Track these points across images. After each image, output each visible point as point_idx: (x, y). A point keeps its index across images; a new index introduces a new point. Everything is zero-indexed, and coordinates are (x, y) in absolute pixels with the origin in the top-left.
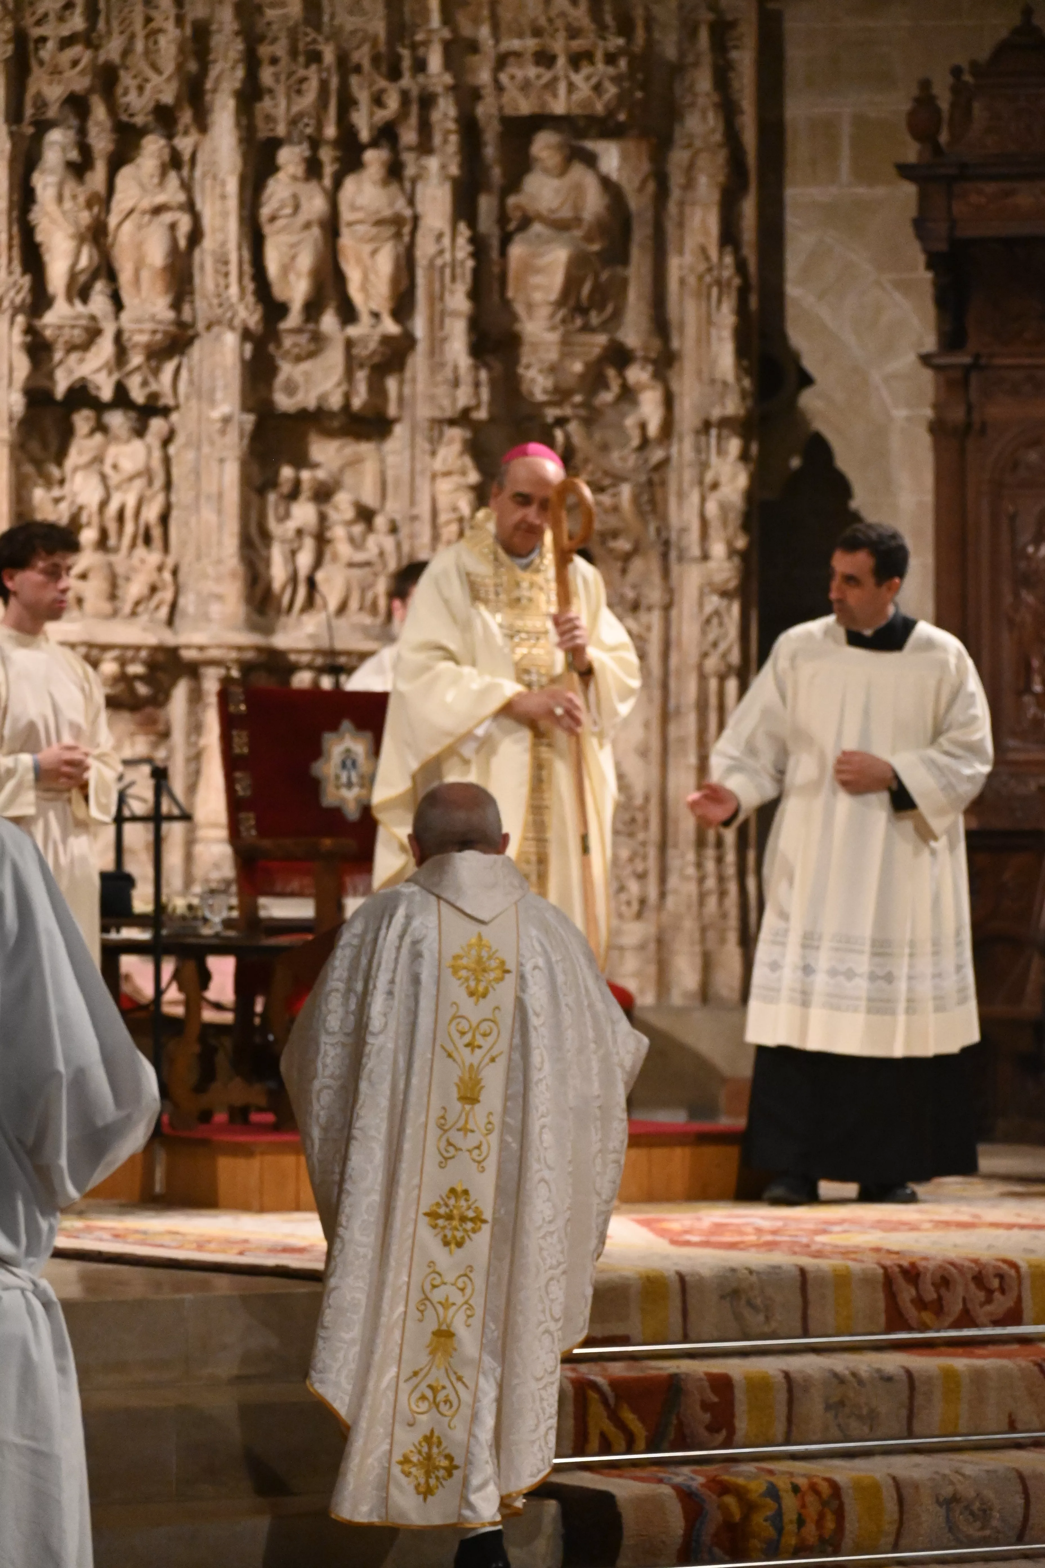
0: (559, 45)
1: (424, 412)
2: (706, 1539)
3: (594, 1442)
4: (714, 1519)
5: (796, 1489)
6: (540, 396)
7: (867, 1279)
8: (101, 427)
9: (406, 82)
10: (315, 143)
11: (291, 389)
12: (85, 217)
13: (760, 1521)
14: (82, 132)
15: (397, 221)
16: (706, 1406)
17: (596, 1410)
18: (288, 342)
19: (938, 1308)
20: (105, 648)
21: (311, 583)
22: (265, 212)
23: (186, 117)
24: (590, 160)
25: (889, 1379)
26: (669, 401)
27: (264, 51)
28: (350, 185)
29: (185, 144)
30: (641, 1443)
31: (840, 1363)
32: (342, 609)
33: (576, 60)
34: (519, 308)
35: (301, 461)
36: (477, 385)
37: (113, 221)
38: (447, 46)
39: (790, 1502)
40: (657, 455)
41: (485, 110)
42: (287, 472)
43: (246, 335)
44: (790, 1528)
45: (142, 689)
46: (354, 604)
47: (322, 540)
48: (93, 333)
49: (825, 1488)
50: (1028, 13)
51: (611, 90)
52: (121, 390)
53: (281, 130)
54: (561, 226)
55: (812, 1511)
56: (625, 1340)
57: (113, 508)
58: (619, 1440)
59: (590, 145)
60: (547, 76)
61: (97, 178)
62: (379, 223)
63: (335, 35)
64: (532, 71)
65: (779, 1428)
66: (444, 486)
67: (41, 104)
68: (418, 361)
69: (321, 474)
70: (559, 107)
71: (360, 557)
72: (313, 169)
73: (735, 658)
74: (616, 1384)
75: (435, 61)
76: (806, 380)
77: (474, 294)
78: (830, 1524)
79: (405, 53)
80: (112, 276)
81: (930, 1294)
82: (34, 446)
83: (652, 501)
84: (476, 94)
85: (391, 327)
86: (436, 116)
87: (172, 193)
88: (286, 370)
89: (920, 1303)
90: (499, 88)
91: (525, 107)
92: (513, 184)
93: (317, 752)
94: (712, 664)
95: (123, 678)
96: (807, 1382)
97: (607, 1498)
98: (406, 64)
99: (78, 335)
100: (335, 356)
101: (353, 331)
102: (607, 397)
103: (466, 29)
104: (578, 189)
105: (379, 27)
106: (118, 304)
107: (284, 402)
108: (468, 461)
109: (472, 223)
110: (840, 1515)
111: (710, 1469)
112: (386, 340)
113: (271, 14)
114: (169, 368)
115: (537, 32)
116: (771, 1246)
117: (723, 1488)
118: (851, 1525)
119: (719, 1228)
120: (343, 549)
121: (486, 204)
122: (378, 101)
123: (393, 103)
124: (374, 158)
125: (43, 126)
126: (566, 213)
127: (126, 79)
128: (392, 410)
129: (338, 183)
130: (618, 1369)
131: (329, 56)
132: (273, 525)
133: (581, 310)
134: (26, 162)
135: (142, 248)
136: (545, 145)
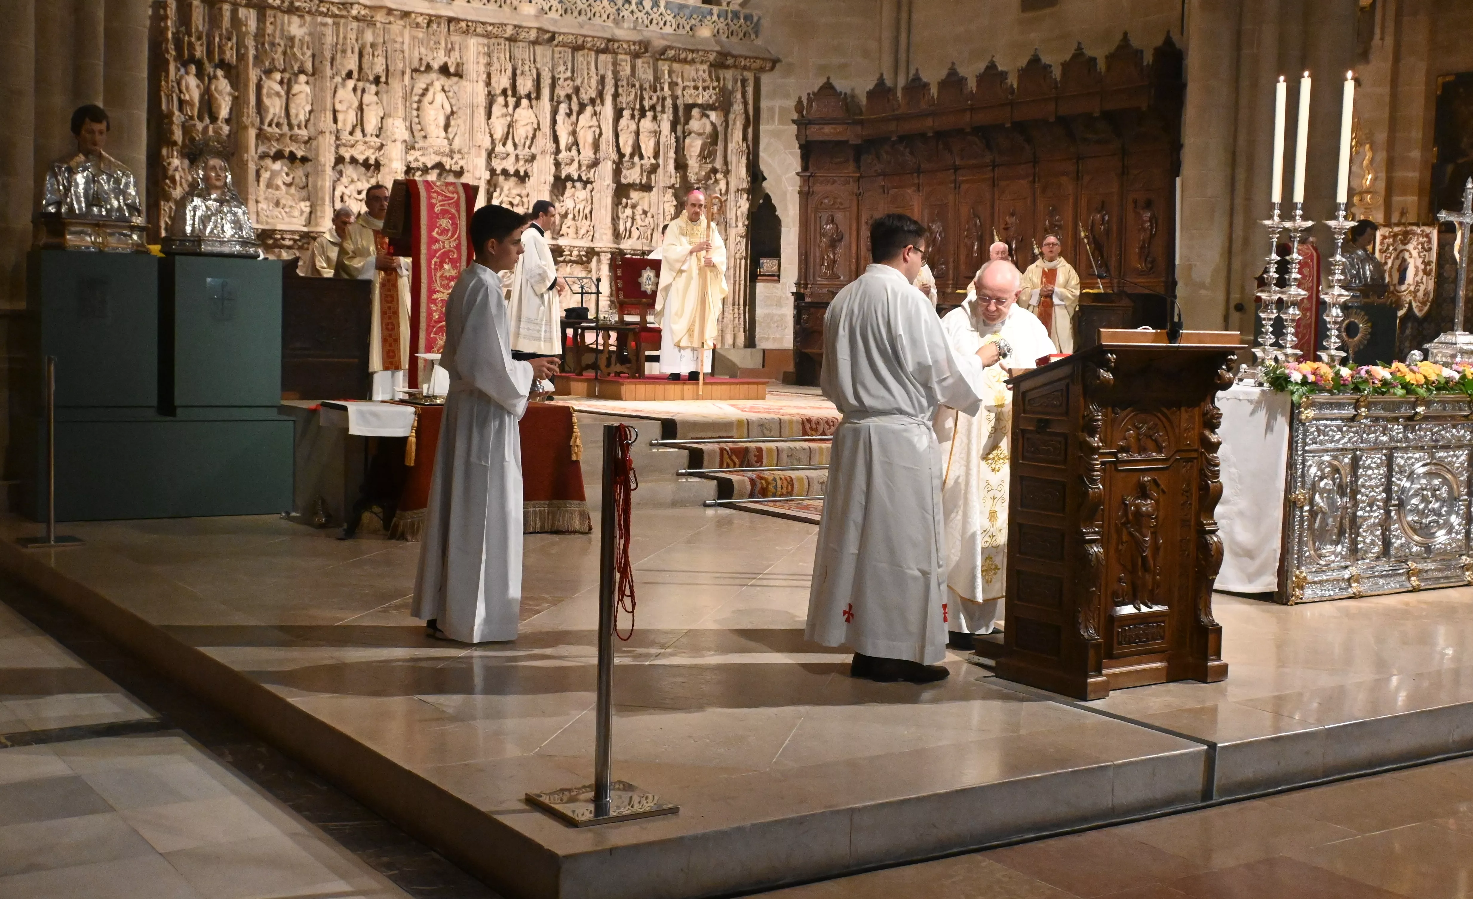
0: (700, 84)
1: (662, 184)
2: (757, 492)
3: (725, 465)
4: (759, 486)
5: (781, 479)
6: (693, 181)
7: (798, 422)
8: (574, 187)
9: (658, 93)
10: (633, 110)
11: (626, 178)
12: (571, 128)
13: (771, 488)
14: (570, 105)
15: (655, 132)
16: (755, 456)
17: (726, 456)
18: (625, 165)
19: (816, 430)
21: (630, 231)
22: (619, 128)
23: (598, 101)
24: (708, 117)
25: (804, 449)
26: (727, 183)
27: (620, 83)
28: (642, 121)
29: (598, 109)
30: (738, 465)
31: (791, 445)
33: (704, 89)
34: (688, 157)
35: (628, 197)
36: (676, 177)
37: (578, 130)
38: (670, 84)
39: (779, 482)
40: (724, 198)
41: (680, 102)
42: (624, 200)
43: (614, 162)
44: (779, 489)
45: (584, 259)
47: (633, 219)
48: (572, 160)
49: (789, 479)
50: (828, 78)
51: (714, 97)
52: (580, 176)
53: (624, 106)
54: (700, 134)
55: (785, 485)
56: (732, 437)
57: (577, 210)
58: (732, 465)
59: (707, 112)
60: (697, 93)
61: (574, 117)
62: (650, 132)
63: (639, 79)
64: (693, 91)
65: (775, 462)
66: (667, 205)
67: (559, 96)
68: (660, 171)
69: (633, 201)
70: (700, 101)
71: (643, 224)
72: (633, 117)
73: (744, 254)
74: (731, 449)
75: (666, 87)
76: (764, 179)
77: (676, 153)
78: (790, 489)
79: (658, 85)
80: (578, 145)
81: (814, 426)
82: (556, 191)
84: (677, 97)
85: (653, 161)
86: (666, 103)
87: (594, 122)
88: (624, 172)
89: (811, 428)
90: (684, 96)
91: (691, 102)
92: (687, 122)
93: (640, 275)
94: (738, 256)
95: (579, 256)
96: (783, 450)
97: (730, 480)
98: (658, 88)
99: (568, 161)
100: (638, 169)
101: (643, 162)
102: (711, 182)
103: (675, 79)
104: (705, 124)
105: (651, 78)
107: (624, 181)
108: (674, 199)
109: (675, 133)
110: (792, 486)
111: (757, 473)
112: (652, 165)
113: (622, 73)
114: (593, 170)
115: (694, 80)
116: (769, 412)
117: (761, 478)
118: (796, 489)
119: (752, 407)
120: (639, 222)
121: (679, 128)
122: (651, 98)
123: (655, 99)
124: (650, 114)
125: (559, 103)
126: (701, 131)
127: (582, 90)
128: (653, 184)
129: (639, 121)
130: (731, 445)
131: (637, 86)
132: (620, 215)
133: (705, 158)
134: (555, 112)
135: (586, 137)
136: (695, 112)
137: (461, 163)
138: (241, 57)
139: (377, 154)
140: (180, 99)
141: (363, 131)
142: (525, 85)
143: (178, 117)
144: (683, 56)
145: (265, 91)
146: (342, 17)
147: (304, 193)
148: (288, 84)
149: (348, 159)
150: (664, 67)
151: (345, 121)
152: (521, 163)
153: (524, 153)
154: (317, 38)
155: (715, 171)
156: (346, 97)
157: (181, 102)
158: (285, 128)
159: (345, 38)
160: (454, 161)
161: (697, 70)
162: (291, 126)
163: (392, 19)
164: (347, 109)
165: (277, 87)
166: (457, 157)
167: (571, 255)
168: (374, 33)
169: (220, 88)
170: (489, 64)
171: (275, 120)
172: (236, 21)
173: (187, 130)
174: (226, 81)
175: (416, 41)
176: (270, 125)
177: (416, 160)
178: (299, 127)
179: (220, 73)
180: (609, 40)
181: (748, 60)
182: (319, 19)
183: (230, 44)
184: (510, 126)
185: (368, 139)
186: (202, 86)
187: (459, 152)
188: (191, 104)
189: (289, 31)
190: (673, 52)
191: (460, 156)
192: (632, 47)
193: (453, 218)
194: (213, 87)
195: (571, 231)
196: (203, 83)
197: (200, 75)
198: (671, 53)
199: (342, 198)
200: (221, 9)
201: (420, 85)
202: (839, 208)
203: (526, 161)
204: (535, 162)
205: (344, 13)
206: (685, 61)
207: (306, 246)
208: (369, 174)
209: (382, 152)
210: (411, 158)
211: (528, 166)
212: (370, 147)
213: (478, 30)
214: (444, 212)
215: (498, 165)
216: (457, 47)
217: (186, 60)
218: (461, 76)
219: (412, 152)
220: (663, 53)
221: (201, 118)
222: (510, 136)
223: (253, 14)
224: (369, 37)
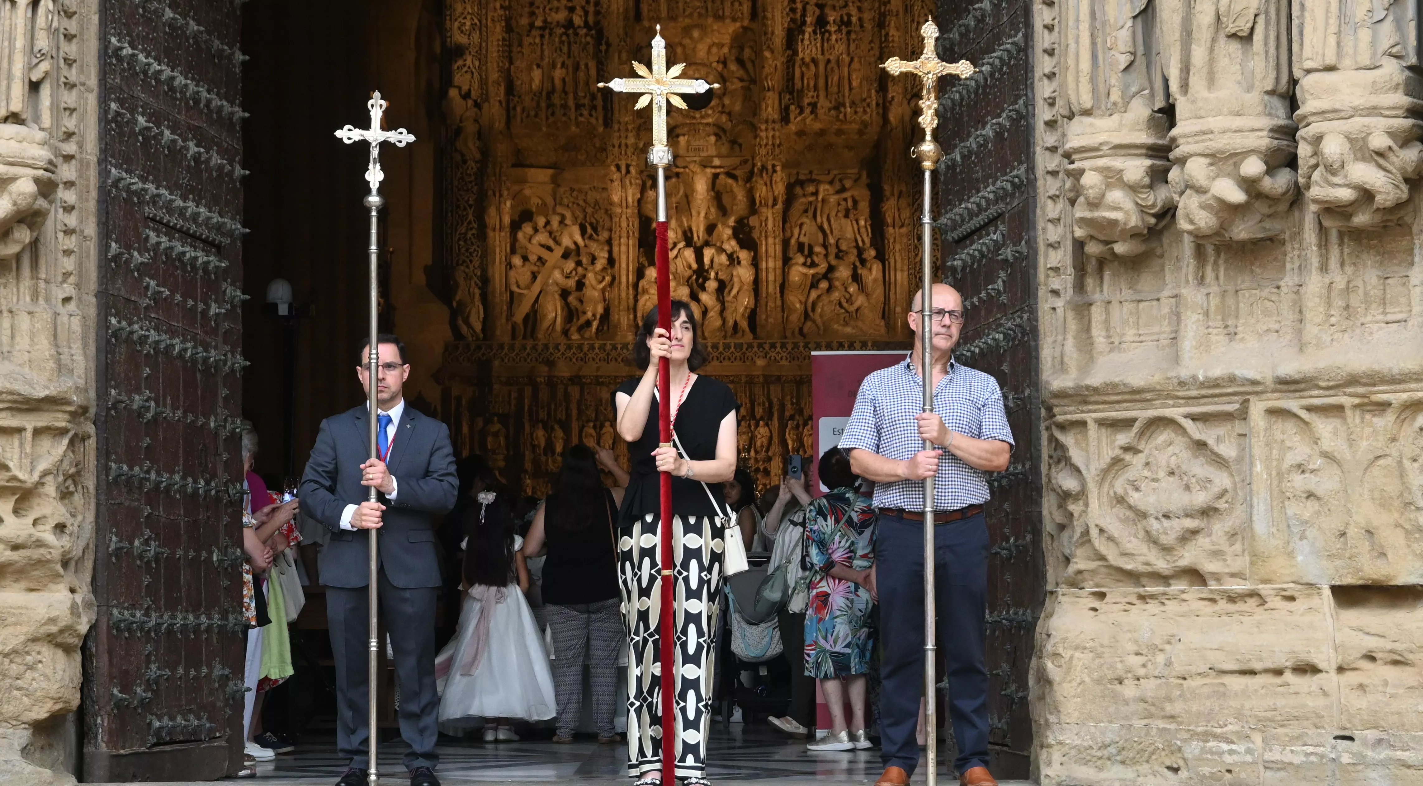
80: (804, 447)
125: (788, 420)
134: (783, 427)
138: (569, 415)
142: (759, 411)
143: (528, 455)
148: (599, 428)
152: (761, 463)
165: (592, 432)
172: (566, 394)
173: (535, 462)
179: (556, 427)
183: (560, 409)
184: (751, 439)
188: (539, 446)
189: (600, 396)
197: (545, 428)
200: (556, 388)
203: (764, 462)
204: (772, 462)
211: (766, 465)
217: (535, 421)
221: (545, 454)
222: (753, 446)
223: (577, 388)
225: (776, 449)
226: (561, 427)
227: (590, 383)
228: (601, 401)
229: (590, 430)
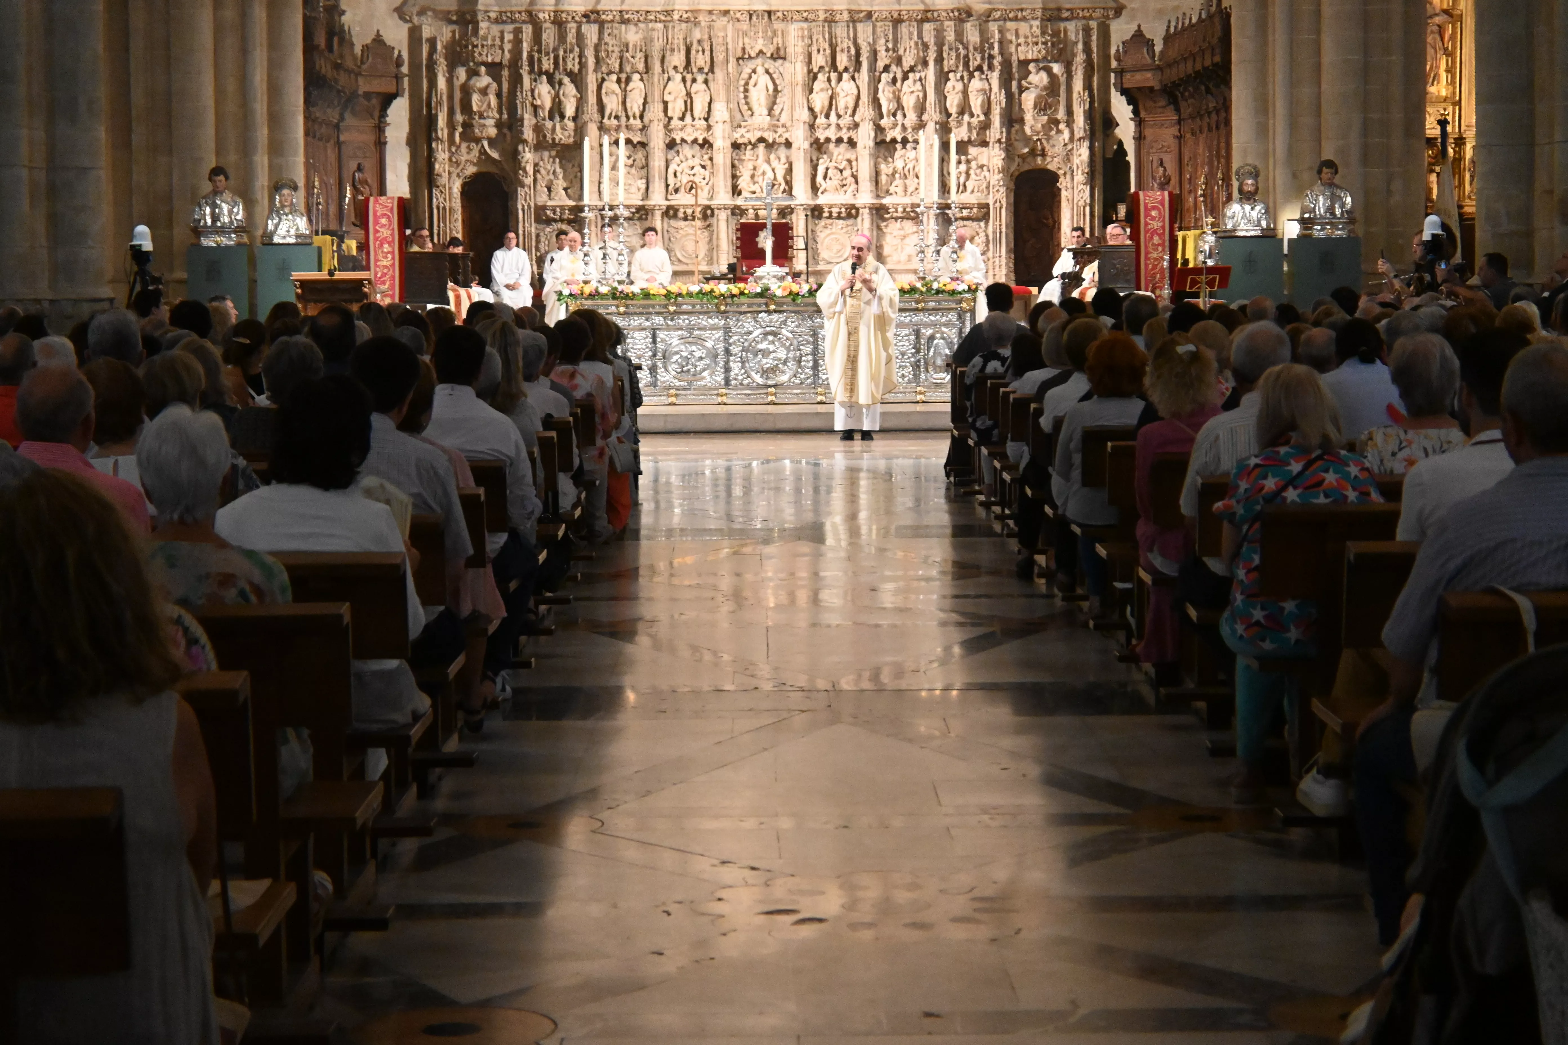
1: (993, 140)
10: (959, 71)
12: (894, 96)
14: (892, 74)
15: (985, 90)
18: (952, 123)
20: (898, 205)
21: (965, 186)
22: (945, 91)
23: (921, 68)
26: (1072, 133)
27: (943, 49)
28: (970, 82)
29: (921, 75)
32: (973, 191)
34: (1026, 110)
35: (964, 153)
36: (1002, 132)
37: (902, 96)
38: (1000, 43)
40: (1069, 147)
41: (1012, 59)
43: (939, 123)
45: (913, 214)
46: (976, 190)
47: (967, 174)
48: (897, 124)
51: (1044, 52)
54: (1037, 88)
59: (1047, 65)
61: (897, 85)
62: (978, 91)
67: (880, 67)
69: (970, 157)
71: (978, 178)
72: (961, 78)
73: (1088, 201)
75: (996, 46)
80: (903, 109)
83: (1069, 160)
84: (1009, 55)
85: (983, 118)
87: (918, 87)
88: (951, 131)
90: (1017, 53)
91: (1026, 57)
92: (1022, 78)
94: (1081, 203)
95: (905, 212)
98: (986, 48)
99: (892, 126)
100: (965, 127)
101: (972, 119)
103: (1006, 37)
104: (1043, 77)
106: (905, 116)
113: (945, 39)
114: (920, 132)
115: (1026, 37)
120: (973, 176)
121: (1012, 85)
125: (880, 73)
126: (1039, 84)
127: (904, 59)
129: (967, 82)
133: (1044, 110)
134: (875, 81)
135: (909, 102)
136: (1032, 67)
137: (786, 135)
138: (582, 65)
139: (705, 135)
140: (532, 105)
141: (692, 115)
142: (843, 60)
143: (528, 120)
144: (1011, 15)
145: (603, 91)
146: (669, 21)
147: (643, 172)
148: (624, 82)
149: (678, 141)
150: (993, 27)
151: (674, 109)
152: (845, 130)
153: (846, 121)
154: (648, 41)
155: (1057, 122)
156: (676, 88)
157: (535, 108)
158: (623, 119)
159: (673, 38)
160: (778, 134)
161: (1031, 27)
162: (628, 117)
163: (714, 17)
164: (675, 99)
165: (615, 87)
166: (780, 130)
167: (896, 211)
168: (701, 31)
169: (567, 92)
170: (810, 45)
171: (614, 114)
172: (580, 36)
173: (538, 129)
174: (572, 85)
175: (740, 33)
176: (609, 118)
177: (742, 136)
178: (634, 117)
179: (566, 80)
180: (927, 11)
181: (1086, 11)
182: (651, 25)
183: (572, 56)
184: (831, 98)
185: (696, 122)
186: (553, 92)
187: (784, 126)
188: (542, 107)
189: (626, 38)
190: (999, 13)
191: (784, 129)
192: (951, 15)
193: (389, 218)
194: (561, 92)
195: (900, 190)
196: (554, 88)
198: (998, 14)
199: (675, 174)
200: (566, 28)
201: (747, 70)
202: (1166, 152)
203: (849, 129)
204: (860, 129)
205: (669, 18)
206: (1016, 19)
207: (644, 217)
208: (704, 151)
209: (710, 133)
210: (737, 135)
211: (852, 134)
212: (697, 130)
213: (795, 17)
214: (384, 215)
215: (821, 135)
216: (780, 33)
217: (537, 73)
218: (784, 59)
219: (739, 130)
220: (989, 16)
221: (551, 118)
222: (834, 107)
223: (595, 28)
224: (697, 34)
225: (865, 112)
226: (572, 81)
227: (612, 21)
228: (627, 45)
229: (611, 84)
